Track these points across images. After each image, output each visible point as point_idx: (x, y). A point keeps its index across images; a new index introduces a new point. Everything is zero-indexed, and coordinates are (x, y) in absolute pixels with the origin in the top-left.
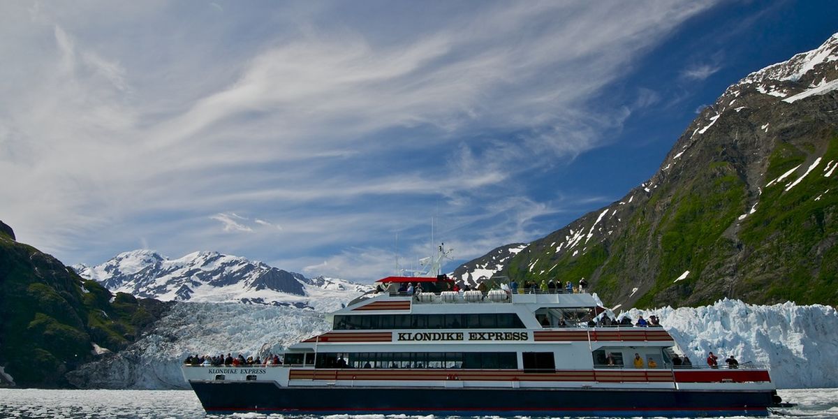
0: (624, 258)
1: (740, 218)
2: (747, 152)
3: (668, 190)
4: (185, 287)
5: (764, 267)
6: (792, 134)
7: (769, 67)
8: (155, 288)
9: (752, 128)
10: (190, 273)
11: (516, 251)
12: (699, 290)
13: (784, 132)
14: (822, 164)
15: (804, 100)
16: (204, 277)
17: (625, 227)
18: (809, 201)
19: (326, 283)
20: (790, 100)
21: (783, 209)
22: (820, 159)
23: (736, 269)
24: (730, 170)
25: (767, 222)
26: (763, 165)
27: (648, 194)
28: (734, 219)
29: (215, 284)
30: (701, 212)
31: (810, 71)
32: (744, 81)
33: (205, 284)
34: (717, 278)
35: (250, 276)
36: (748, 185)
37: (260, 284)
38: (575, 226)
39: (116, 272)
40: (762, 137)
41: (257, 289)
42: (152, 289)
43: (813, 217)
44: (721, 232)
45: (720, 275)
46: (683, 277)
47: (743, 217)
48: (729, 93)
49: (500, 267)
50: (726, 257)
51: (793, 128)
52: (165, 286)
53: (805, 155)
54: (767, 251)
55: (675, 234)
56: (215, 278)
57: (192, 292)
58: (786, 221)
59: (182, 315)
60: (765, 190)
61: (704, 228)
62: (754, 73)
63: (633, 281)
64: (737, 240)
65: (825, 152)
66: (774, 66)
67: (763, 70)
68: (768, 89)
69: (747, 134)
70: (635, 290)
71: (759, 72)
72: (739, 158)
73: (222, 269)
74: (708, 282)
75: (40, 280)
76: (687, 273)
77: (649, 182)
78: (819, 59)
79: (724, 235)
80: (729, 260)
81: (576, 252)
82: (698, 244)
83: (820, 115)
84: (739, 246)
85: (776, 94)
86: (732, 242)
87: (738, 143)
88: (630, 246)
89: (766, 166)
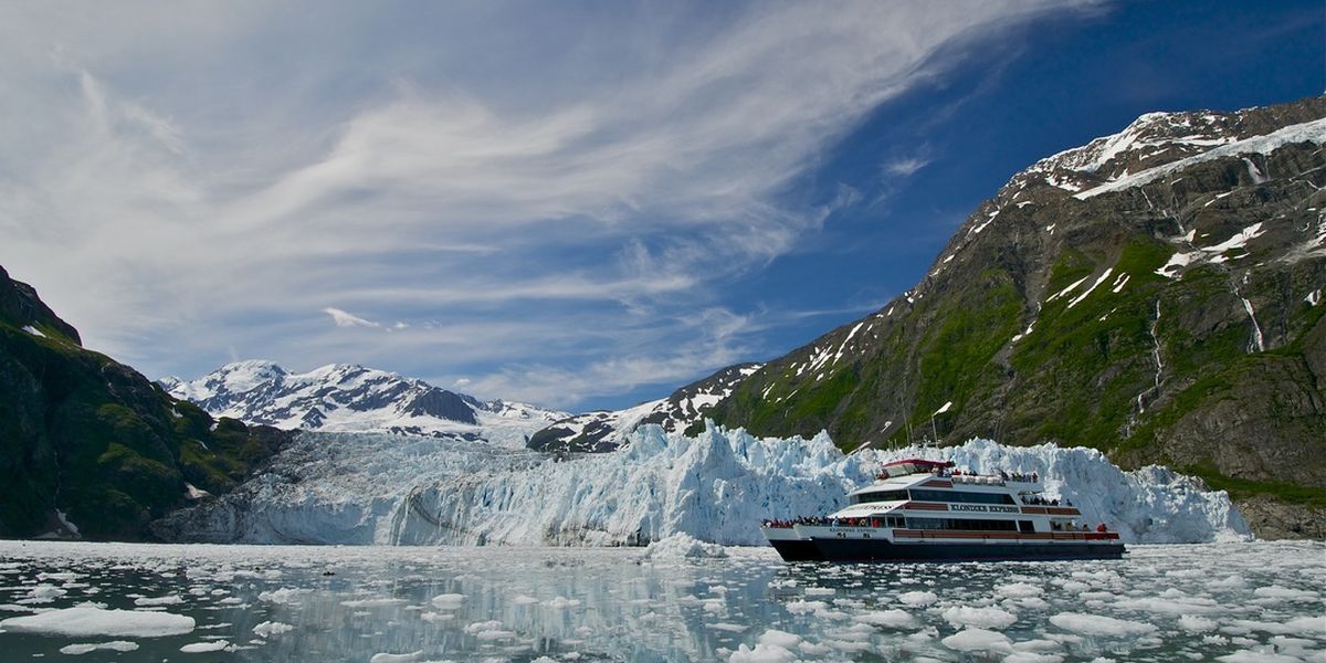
0: (877, 385)
1: (1014, 340)
2: (1028, 258)
3: (933, 301)
4: (315, 410)
5: (1037, 399)
6: (1081, 238)
7: (1064, 152)
8: (274, 411)
9: (1036, 228)
10: (322, 393)
11: (749, 372)
12: (961, 426)
13: (1072, 235)
14: (1113, 277)
15: (1098, 196)
16: (342, 398)
17: (881, 346)
18: (1093, 321)
19: (505, 408)
20: (1082, 196)
21: (1063, 330)
22: (1110, 270)
23: (1005, 401)
24: (1006, 280)
25: (1045, 345)
26: (1045, 275)
27: (912, 305)
28: (1007, 340)
29: (357, 407)
30: (970, 330)
31: (1110, 160)
32: (1033, 169)
33: (342, 408)
34: (982, 412)
35: (404, 398)
36: (1027, 299)
37: (417, 408)
38: (821, 342)
39: (221, 389)
40: (1047, 240)
41: (413, 416)
42: (270, 413)
43: (1096, 341)
44: (990, 357)
45: (987, 408)
46: (944, 409)
47: (1018, 337)
48: (1014, 183)
49: (728, 392)
50: (994, 386)
51: (1082, 231)
52: (288, 409)
53: (1094, 264)
54: (1042, 381)
55: (938, 356)
56: (356, 399)
57: (325, 418)
58: (1065, 344)
59: (308, 449)
60: (1045, 306)
61: (972, 350)
62: (1044, 160)
63: (886, 412)
64: (1009, 366)
65: (1117, 262)
66: (1069, 152)
67: (1056, 156)
68: (1059, 180)
69: (1029, 236)
70: (888, 424)
71: (1051, 159)
72: (1018, 265)
73: (365, 388)
74: (972, 416)
75: (114, 400)
76: (949, 404)
77: (913, 290)
78: (1121, 146)
79: (993, 360)
80: (998, 389)
81: (821, 376)
82: (964, 369)
83: (1114, 216)
84: (1011, 374)
85: (1067, 187)
86: (1002, 368)
87: (1018, 247)
88: (884, 371)
89: (1049, 276)
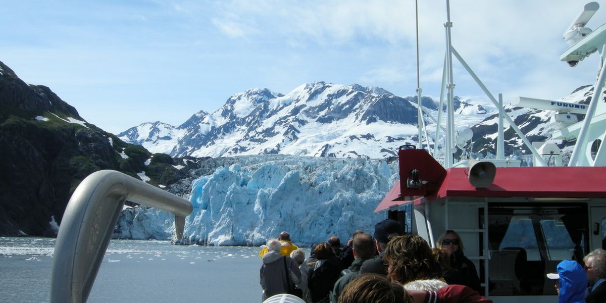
4: (292, 127)
8: (264, 131)
10: (296, 111)
16: (311, 113)
19: (462, 105)
29: (323, 120)
33: (312, 123)
35: (361, 107)
39: (233, 117)
41: (368, 123)
42: (261, 133)
52: (273, 128)
56: (322, 113)
57: (299, 132)
73: (328, 103)
